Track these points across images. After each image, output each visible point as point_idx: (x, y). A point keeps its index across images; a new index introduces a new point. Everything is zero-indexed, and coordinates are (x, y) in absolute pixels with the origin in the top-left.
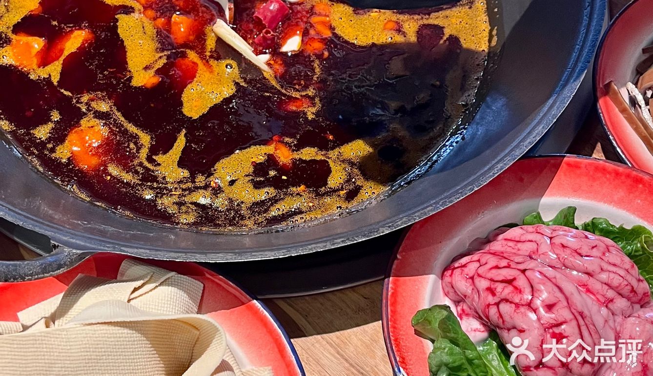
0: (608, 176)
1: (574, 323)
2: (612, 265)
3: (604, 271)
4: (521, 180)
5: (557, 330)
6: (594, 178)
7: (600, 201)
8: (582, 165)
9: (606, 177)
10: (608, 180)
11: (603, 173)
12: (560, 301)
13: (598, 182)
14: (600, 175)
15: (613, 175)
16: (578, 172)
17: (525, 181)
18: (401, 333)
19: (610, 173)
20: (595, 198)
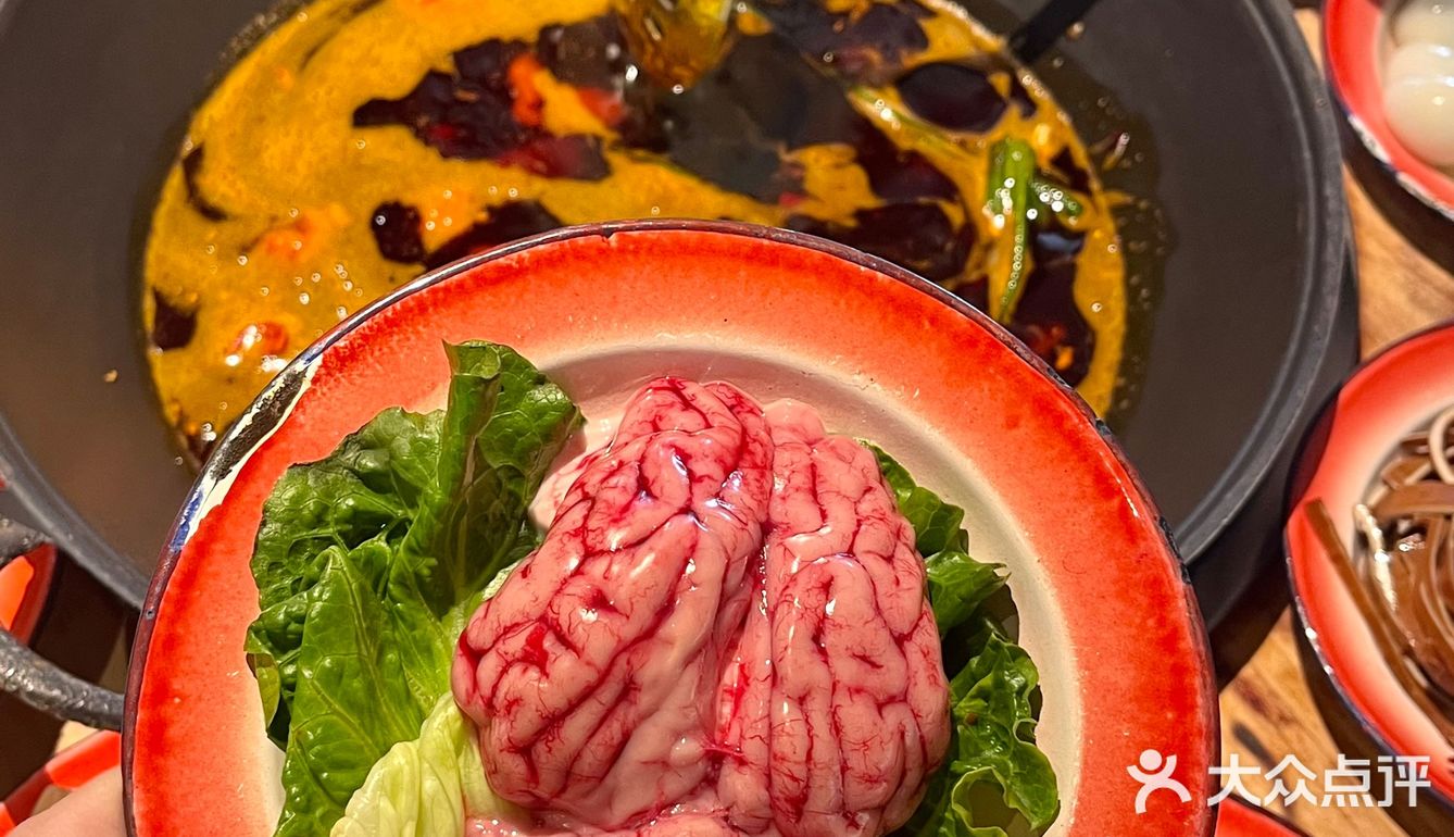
0: (1151, 622)
1: (590, 676)
2: (829, 720)
3: (801, 704)
4: (1013, 423)
5: (549, 643)
6: (1127, 592)
7: (1076, 640)
8: (1142, 545)
9: (1144, 620)
10: (1142, 627)
11: (1151, 606)
12: (628, 617)
13: (1120, 606)
14: (1143, 600)
15: (1162, 633)
16: (1120, 544)
17: (1015, 432)
18: (420, 328)
19: (1162, 622)
20: (1074, 623)
